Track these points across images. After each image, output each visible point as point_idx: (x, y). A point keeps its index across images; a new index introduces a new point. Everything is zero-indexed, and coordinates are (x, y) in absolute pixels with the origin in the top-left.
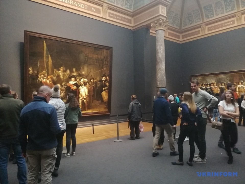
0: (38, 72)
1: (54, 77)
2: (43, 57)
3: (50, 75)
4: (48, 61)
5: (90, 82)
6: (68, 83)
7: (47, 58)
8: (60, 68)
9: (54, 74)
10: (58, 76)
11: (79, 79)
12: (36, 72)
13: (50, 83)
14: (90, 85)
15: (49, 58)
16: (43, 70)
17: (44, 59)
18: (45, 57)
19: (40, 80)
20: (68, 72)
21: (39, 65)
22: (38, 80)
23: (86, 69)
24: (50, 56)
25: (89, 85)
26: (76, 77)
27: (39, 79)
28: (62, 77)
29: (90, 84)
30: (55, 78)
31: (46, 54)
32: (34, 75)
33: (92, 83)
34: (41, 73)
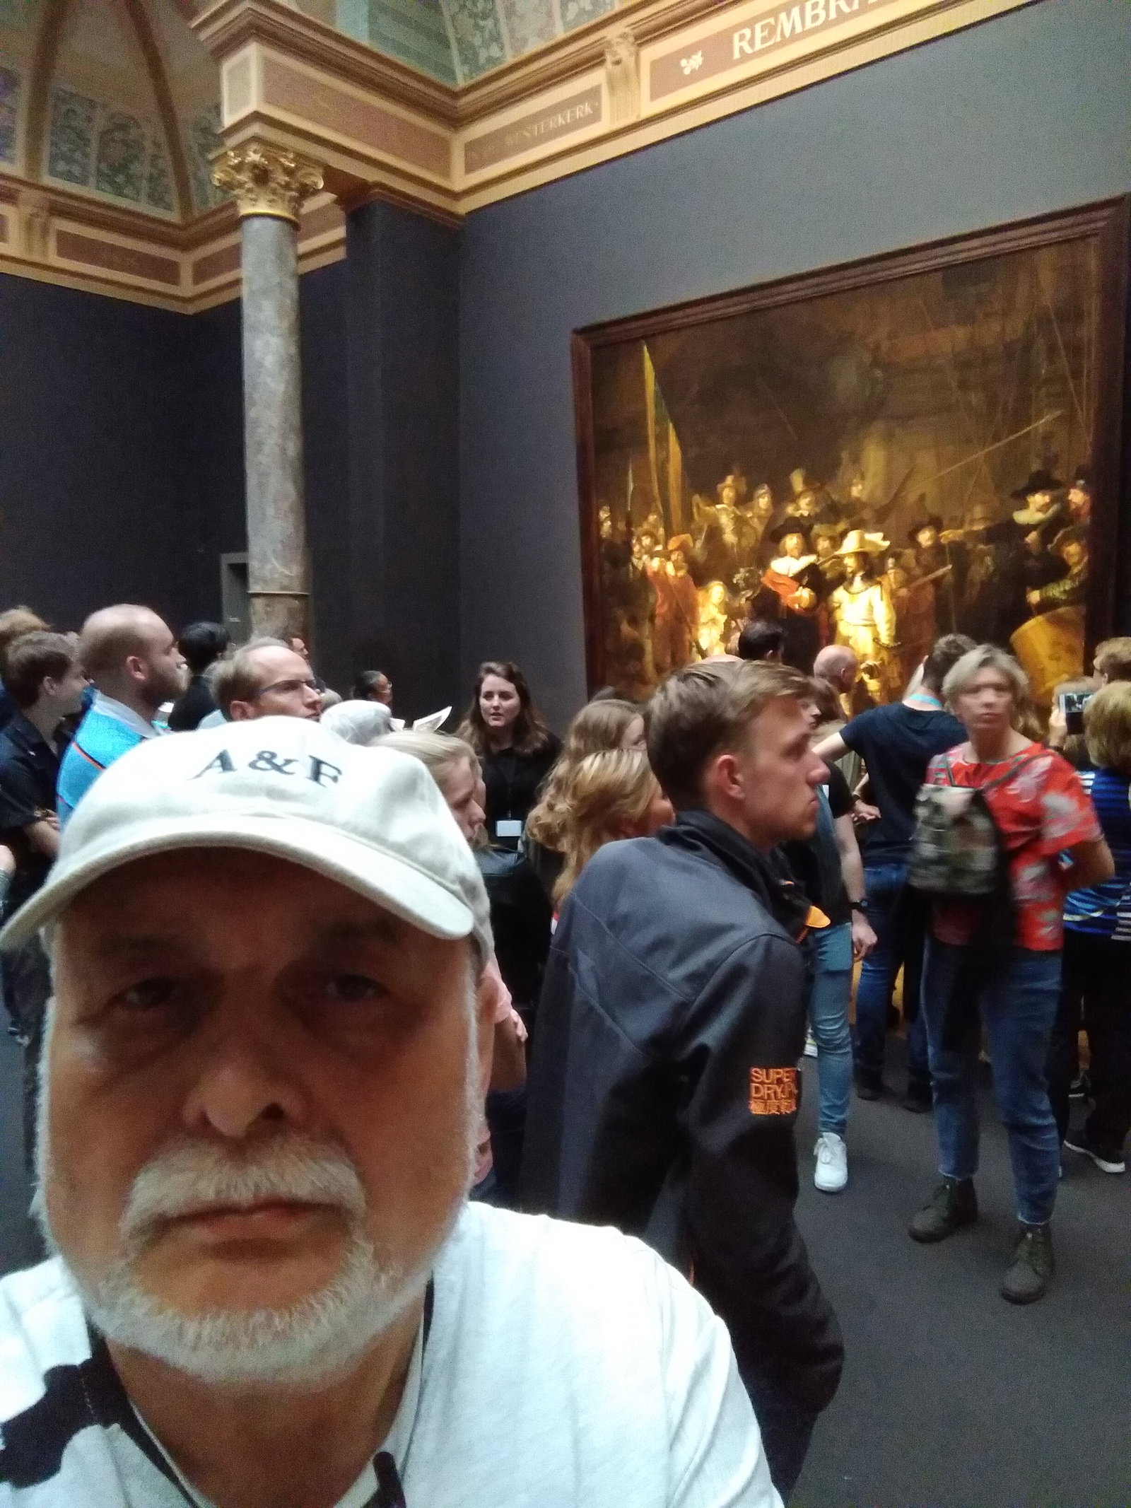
0: (629, 525)
1: (695, 541)
2: (645, 442)
3: (678, 534)
4: (667, 459)
5: (909, 552)
6: (764, 572)
7: (662, 439)
8: (720, 486)
9: (693, 526)
10: (714, 533)
11: (832, 539)
12: (621, 526)
13: (681, 578)
14: (906, 569)
15: (667, 440)
16: (649, 512)
17: (647, 451)
18: (652, 442)
19: (640, 568)
20: (763, 501)
21: (631, 487)
22: (631, 568)
23: (874, 457)
24: (671, 425)
25: (901, 575)
26: (811, 528)
27: (635, 561)
28: (729, 537)
29: (914, 561)
30: (699, 544)
31: (658, 422)
32: (618, 541)
33: (926, 558)
34: (641, 525)
